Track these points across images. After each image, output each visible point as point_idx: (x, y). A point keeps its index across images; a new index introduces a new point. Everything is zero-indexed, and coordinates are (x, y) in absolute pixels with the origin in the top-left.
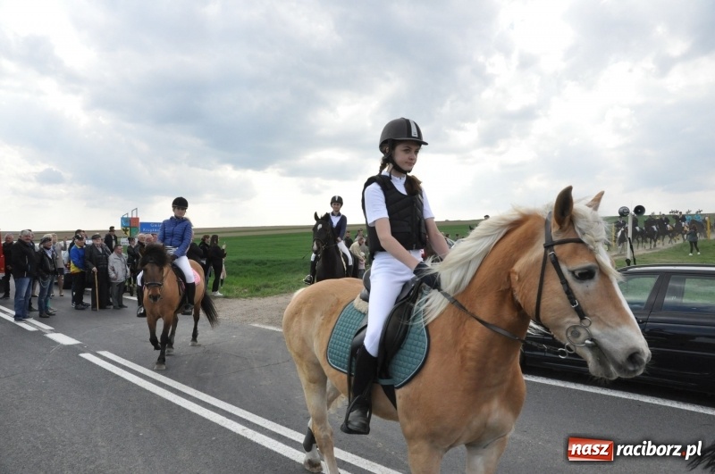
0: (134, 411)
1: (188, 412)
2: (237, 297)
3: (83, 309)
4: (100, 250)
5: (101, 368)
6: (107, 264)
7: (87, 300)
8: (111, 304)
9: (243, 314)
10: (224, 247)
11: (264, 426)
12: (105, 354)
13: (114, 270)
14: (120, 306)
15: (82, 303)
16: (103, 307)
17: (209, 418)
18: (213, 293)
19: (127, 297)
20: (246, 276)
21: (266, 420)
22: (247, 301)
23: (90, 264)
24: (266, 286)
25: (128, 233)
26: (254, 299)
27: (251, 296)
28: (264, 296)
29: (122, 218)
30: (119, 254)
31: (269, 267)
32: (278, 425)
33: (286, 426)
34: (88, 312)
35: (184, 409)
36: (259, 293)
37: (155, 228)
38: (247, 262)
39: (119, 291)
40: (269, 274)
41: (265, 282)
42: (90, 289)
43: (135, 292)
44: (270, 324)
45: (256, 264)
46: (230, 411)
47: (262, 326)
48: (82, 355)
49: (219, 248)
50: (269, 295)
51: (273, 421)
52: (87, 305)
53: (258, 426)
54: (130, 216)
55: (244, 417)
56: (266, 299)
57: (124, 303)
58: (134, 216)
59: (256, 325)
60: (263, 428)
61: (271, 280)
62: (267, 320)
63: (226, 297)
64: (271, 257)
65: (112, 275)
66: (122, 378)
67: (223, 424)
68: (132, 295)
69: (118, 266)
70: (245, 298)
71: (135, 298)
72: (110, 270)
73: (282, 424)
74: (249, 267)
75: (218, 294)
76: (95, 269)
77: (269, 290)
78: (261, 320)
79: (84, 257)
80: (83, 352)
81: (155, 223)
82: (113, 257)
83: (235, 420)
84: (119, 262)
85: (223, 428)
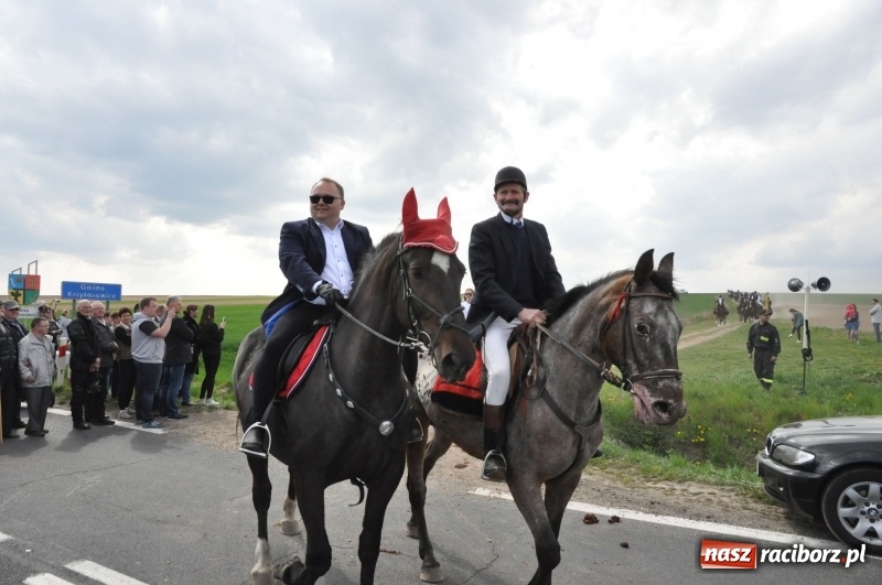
6: (17, 355)
10: (222, 325)
13: (30, 366)
30: (39, 336)
37: (88, 291)
49: (216, 326)
58: (33, 274)
65: (28, 374)
69: (38, 359)
72: (22, 364)
84: (40, 349)
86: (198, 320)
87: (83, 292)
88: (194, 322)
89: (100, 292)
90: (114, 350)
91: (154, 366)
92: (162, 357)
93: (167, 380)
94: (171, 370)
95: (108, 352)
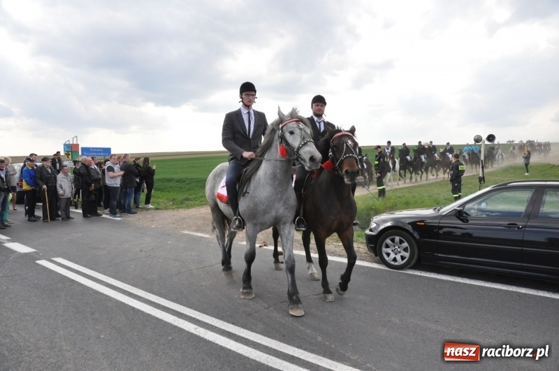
0: (93, 314)
1: (143, 313)
2: (166, 209)
3: (35, 221)
4: (50, 170)
5: (57, 273)
6: (56, 183)
7: (39, 213)
8: (59, 216)
9: (173, 223)
10: (154, 167)
11: (213, 324)
12: (59, 260)
13: (62, 188)
14: (67, 217)
15: (34, 216)
16: (52, 219)
17: (162, 318)
18: (146, 206)
19: (72, 210)
20: (169, 192)
21: (214, 319)
22: (175, 212)
23: (40, 182)
24: (187, 199)
25: (70, 157)
26: (180, 210)
27: (178, 208)
28: (188, 207)
29: (65, 145)
30: (66, 174)
31: (189, 184)
32: (225, 323)
33: (233, 324)
34: (40, 223)
35: (138, 310)
36: (184, 205)
37: (94, 152)
38: (170, 180)
39: (67, 205)
40: (189, 190)
41: (186, 196)
42: (41, 204)
43: (80, 206)
44: (197, 231)
45: (177, 181)
46: (179, 310)
47: (192, 233)
48: (38, 262)
49: (150, 168)
50: (192, 206)
51: (219, 319)
52: (39, 218)
53: (207, 324)
54: (71, 143)
55: (194, 316)
56: (190, 210)
57: (71, 215)
58: (75, 143)
59: (186, 232)
60: (212, 326)
61: (191, 195)
62: (194, 228)
63: (157, 209)
64: (189, 176)
65: (60, 192)
66: (78, 282)
67: (176, 324)
68: (76, 209)
69: (65, 185)
70: (173, 209)
71: (80, 211)
72: (58, 187)
73: (228, 322)
74: (171, 184)
75: (150, 206)
76: (45, 187)
77: (192, 203)
78: (189, 228)
79: (35, 177)
80: (40, 259)
81: (94, 148)
82: (60, 176)
83: (186, 320)
84: (66, 180)
85: (176, 327)
86: (141, 165)
87: (91, 152)
88: (139, 166)
89: (100, 152)
90: (100, 179)
91: (115, 188)
92: (119, 184)
93: (126, 195)
94: (128, 190)
95: (97, 181)
